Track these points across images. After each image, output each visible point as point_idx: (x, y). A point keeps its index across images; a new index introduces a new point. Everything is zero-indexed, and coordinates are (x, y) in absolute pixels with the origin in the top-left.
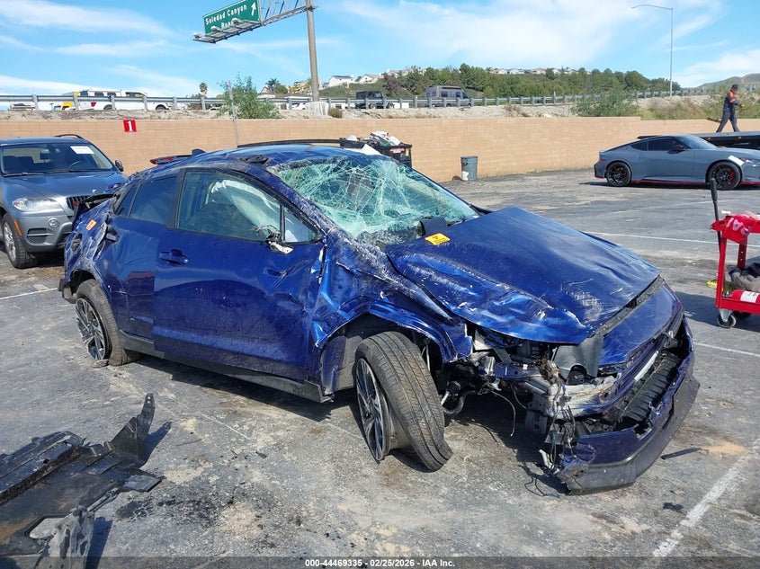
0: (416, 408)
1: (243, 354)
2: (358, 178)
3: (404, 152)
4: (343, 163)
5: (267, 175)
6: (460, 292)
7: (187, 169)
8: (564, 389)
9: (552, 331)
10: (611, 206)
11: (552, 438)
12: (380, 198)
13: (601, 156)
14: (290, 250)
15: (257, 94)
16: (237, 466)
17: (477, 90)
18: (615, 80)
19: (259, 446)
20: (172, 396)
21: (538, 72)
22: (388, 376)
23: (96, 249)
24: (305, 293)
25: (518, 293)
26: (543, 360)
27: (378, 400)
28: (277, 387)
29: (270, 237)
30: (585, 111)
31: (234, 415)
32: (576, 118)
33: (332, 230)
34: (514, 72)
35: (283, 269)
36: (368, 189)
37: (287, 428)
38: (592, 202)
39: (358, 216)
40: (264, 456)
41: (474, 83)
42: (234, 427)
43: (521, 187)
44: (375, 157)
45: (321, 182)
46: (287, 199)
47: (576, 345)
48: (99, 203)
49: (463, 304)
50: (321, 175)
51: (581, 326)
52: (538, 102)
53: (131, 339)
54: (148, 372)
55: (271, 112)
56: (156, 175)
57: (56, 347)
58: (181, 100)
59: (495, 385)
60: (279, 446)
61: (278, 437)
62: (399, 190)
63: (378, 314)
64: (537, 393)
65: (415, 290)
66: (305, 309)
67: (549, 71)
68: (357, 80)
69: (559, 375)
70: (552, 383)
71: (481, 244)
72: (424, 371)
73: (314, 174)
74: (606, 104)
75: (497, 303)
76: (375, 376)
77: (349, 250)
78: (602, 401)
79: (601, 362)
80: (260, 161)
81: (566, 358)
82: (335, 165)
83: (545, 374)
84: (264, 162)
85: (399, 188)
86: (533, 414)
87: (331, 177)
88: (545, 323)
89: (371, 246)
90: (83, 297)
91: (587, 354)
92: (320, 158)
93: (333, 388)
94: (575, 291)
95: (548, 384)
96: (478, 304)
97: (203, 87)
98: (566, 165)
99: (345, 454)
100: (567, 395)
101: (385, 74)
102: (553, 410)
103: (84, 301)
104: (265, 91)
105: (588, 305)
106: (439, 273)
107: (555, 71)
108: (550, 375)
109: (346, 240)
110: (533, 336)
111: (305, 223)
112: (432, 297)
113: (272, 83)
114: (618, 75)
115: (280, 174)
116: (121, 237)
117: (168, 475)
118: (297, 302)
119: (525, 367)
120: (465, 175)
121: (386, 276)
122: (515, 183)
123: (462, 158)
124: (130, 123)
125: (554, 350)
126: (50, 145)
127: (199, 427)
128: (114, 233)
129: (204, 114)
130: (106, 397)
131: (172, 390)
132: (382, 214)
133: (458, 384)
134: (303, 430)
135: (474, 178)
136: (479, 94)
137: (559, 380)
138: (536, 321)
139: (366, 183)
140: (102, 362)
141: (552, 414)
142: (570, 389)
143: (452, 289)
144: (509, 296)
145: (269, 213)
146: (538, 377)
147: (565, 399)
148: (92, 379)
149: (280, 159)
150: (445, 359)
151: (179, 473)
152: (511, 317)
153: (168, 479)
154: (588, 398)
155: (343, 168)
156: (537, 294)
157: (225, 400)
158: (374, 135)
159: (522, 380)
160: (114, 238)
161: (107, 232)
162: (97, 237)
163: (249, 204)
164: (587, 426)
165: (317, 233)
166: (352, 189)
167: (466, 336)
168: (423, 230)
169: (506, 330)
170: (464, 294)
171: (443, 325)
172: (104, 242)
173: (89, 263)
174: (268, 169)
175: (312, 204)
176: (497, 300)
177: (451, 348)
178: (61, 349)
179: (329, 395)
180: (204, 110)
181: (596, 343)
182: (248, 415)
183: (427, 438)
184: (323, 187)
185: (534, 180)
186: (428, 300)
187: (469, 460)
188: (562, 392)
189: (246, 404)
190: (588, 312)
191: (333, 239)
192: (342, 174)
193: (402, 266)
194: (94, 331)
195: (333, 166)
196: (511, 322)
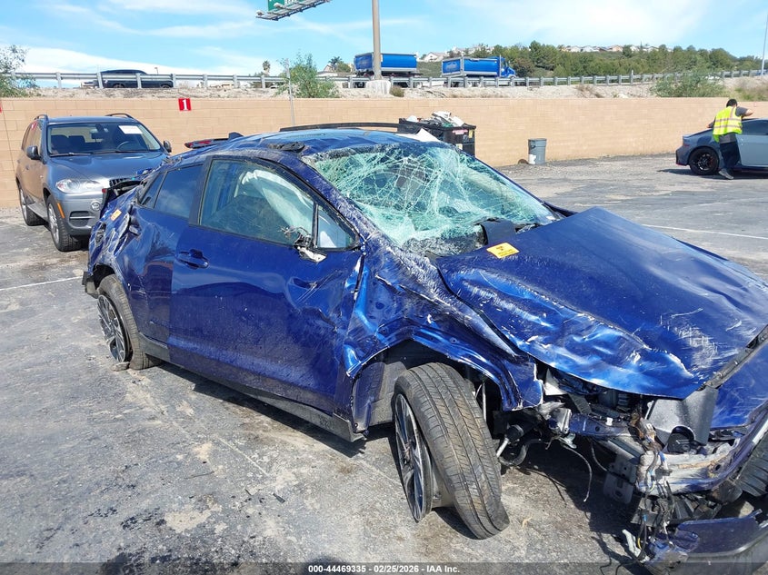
0: (466, 469)
1: (264, 375)
2: (409, 170)
3: (467, 134)
4: (392, 152)
5: (301, 166)
6: (529, 322)
7: (214, 156)
8: (662, 460)
9: (648, 381)
10: (695, 197)
11: (641, 518)
12: (435, 193)
13: (685, 141)
14: (322, 257)
15: (317, 73)
16: (250, 511)
17: (547, 69)
18: (699, 58)
19: (278, 486)
20: (190, 411)
21: (614, 50)
22: (432, 425)
23: (117, 242)
24: (337, 310)
25: (606, 326)
26: (634, 414)
27: (418, 452)
28: (302, 416)
29: (299, 241)
30: (665, 91)
31: (255, 441)
32: (655, 99)
33: (373, 235)
34: (588, 50)
35: (313, 280)
36: (421, 182)
37: (313, 464)
38: (673, 193)
39: (406, 218)
40: (281, 500)
41: (545, 61)
42: (252, 457)
43: (592, 173)
44: (432, 145)
45: (366, 174)
46: (322, 196)
47: (681, 400)
48: (126, 191)
49: (533, 338)
50: (366, 166)
51: (687, 373)
52: (612, 81)
53: (151, 343)
54: (170, 379)
55: (331, 91)
56: (185, 162)
57: (80, 343)
58: (241, 78)
59: (568, 441)
60: (300, 488)
61: (301, 474)
62: (458, 184)
63: (424, 342)
64: (623, 456)
65: (472, 317)
66: (336, 330)
67: (627, 48)
68: (422, 58)
69: (656, 438)
70: (646, 449)
71: (559, 258)
72: (478, 421)
73: (357, 165)
74: (689, 84)
75: (577, 339)
76: (416, 422)
77: (392, 260)
78: (711, 475)
79: (714, 424)
80: (295, 149)
81: (665, 417)
82: (383, 155)
83: (637, 433)
84: (300, 150)
85: (458, 182)
86: (615, 478)
87: (377, 168)
88: (640, 369)
89: (419, 257)
90: (105, 294)
91: (695, 412)
92: (365, 146)
93: (367, 423)
94: (680, 325)
95: (639, 448)
96: (553, 338)
97: (266, 66)
98: (641, 149)
99: (378, 505)
100: (666, 467)
101: (451, 52)
102: (646, 484)
103: (105, 298)
104: (328, 69)
105: (696, 345)
106: (503, 296)
107: (633, 49)
108: (642, 435)
109: (389, 249)
110: (623, 385)
111: (342, 225)
112: (492, 327)
113: (335, 61)
114: (703, 53)
115: (317, 166)
116: (143, 231)
117: (169, 518)
118: (328, 321)
119: (609, 421)
120: (532, 159)
121: (436, 297)
122: (586, 168)
123: (530, 141)
124: (185, 101)
125: (650, 404)
126: (99, 125)
127: (214, 454)
128: (137, 225)
129: (264, 92)
130: (119, 408)
131: (191, 404)
132: (437, 213)
133: (520, 429)
134: (330, 467)
135: (542, 162)
136: (550, 73)
137: (657, 445)
138: (627, 365)
139: (420, 175)
140: (122, 365)
141: (644, 489)
142: (670, 458)
143: (520, 317)
144: (594, 330)
145: (302, 209)
146: (626, 437)
147: (662, 472)
148: (109, 385)
149: (319, 146)
150: (506, 406)
151: (183, 516)
152: (596, 359)
153: (168, 525)
154: (694, 471)
155: (392, 158)
156: (629, 328)
157: (247, 420)
158: (436, 116)
159: (605, 439)
160: (136, 231)
161: (130, 223)
162: (120, 228)
163: (282, 199)
164: (688, 503)
165: (354, 239)
166: (401, 182)
167: (535, 379)
168: (486, 238)
169: (589, 375)
170: (534, 324)
171: (506, 362)
172: (127, 235)
173: (110, 258)
174: (304, 159)
175: (351, 203)
176: (578, 334)
177: (515, 392)
178: (84, 345)
179: (362, 432)
180: (264, 89)
181: (708, 398)
182: (271, 442)
183: (479, 507)
184: (368, 180)
185: (607, 165)
186: (488, 330)
187: (529, 524)
188: (659, 462)
189: (270, 427)
190: (697, 356)
191: (374, 246)
192: (390, 165)
193: (456, 284)
194: (115, 331)
195: (380, 155)
196: (595, 366)
